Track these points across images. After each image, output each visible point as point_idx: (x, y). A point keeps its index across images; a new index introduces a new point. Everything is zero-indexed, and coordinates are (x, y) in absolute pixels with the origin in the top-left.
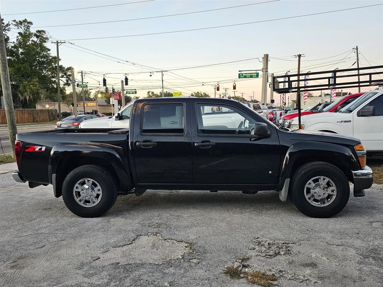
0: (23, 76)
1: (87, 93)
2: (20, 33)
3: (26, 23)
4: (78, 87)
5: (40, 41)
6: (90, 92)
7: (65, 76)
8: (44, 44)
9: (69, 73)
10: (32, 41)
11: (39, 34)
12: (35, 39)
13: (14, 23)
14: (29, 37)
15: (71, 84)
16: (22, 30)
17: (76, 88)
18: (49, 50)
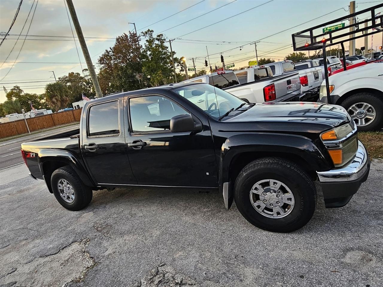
0: (152, 71)
1: (204, 72)
2: (147, 41)
3: (150, 32)
4: (189, 71)
5: (160, 43)
6: (206, 72)
7: (180, 65)
8: (163, 44)
9: (182, 62)
10: (155, 44)
11: (159, 38)
12: (157, 42)
13: (142, 34)
14: (153, 42)
15: (184, 70)
16: (148, 38)
17: (188, 72)
18: (167, 48)
